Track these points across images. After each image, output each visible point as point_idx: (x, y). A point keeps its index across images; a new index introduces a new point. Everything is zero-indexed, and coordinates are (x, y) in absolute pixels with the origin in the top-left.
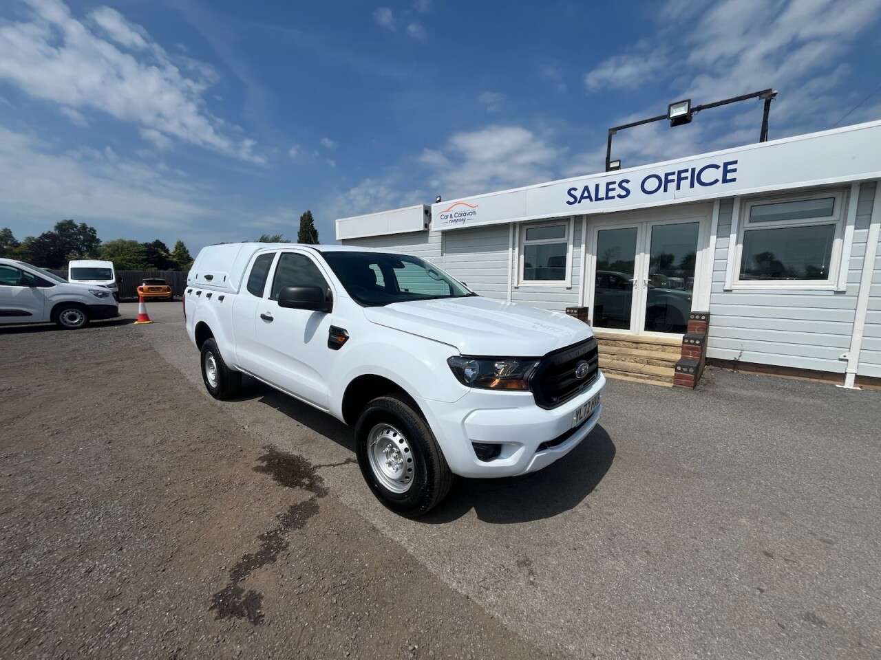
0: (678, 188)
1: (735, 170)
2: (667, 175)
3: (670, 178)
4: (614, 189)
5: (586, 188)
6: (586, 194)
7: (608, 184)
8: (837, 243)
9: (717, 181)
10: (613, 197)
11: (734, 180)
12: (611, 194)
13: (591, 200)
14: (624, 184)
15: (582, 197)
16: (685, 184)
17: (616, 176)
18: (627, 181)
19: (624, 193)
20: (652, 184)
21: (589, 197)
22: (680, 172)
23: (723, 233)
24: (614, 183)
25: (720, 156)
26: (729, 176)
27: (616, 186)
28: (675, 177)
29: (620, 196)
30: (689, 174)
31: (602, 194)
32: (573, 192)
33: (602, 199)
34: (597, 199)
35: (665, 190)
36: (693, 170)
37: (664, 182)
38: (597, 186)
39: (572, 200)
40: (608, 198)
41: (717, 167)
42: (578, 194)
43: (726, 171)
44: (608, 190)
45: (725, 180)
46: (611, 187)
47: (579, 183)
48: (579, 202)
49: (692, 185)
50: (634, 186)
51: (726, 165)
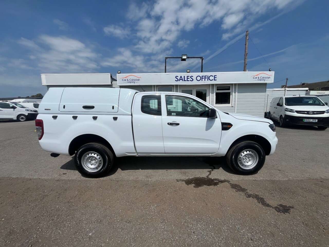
0: (205, 80)
1: (216, 78)
2: (202, 76)
3: (203, 77)
4: (189, 78)
5: (181, 77)
6: (181, 79)
7: (187, 76)
8: (231, 96)
9: (213, 80)
10: (189, 81)
11: (216, 80)
12: (188, 79)
13: (183, 81)
14: (192, 77)
15: (180, 79)
16: (206, 79)
17: (190, 74)
18: (193, 77)
19: (192, 80)
20: (199, 78)
21: (182, 79)
22: (205, 76)
23: (213, 93)
24: (189, 76)
25: (213, 74)
26: (215, 79)
27: (189, 77)
28: (204, 77)
29: (191, 80)
30: (207, 77)
31: (186, 79)
32: (177, 77)
33: (186, 81)
34: (184, 80)
35: (202, 80)
36: (208, 76)
37: (202, 78)
38: (184, 77)
39: (177, 80)
40: (187, 80)
41: (213, 76)
42: (179, 78)
43: (215, 78)
44: (187, 78)
45: (214, 80)
46: (188, 77)
47: (179, 75)
48: (179, 81)
49: (208, 80)
50: (194, 78)
51: (215, 76)
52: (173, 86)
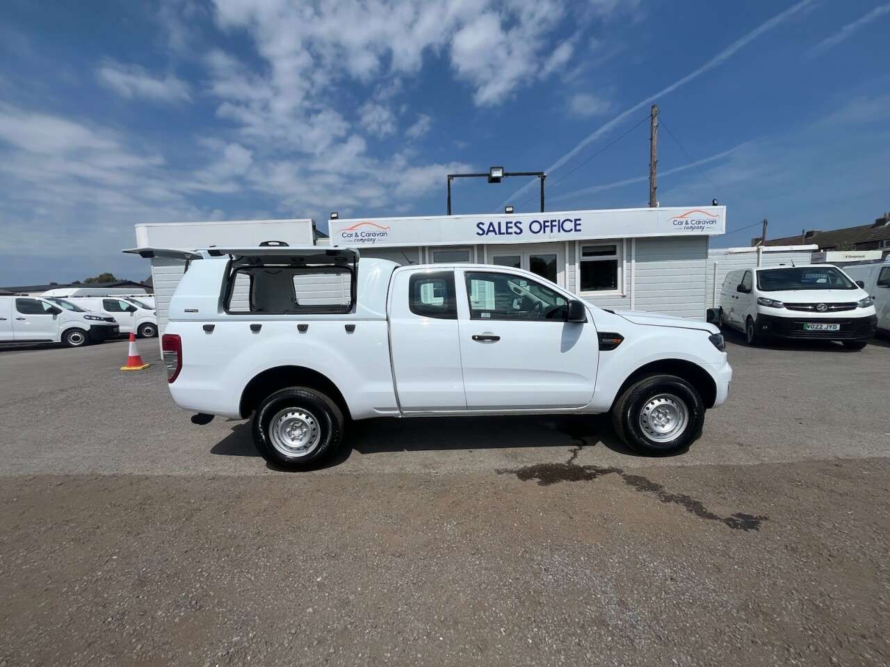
0: (552, 231)
1: (580, 224)
2: (545, 222)
3: (547, 224)
4: (511, 227)
5: (491, 224)
6: (491, 229)
7: (507, 223)
8: (619, 269)
9: (572, 230)
10: (511, 233)
11: (580, 230)
12: (510, 230)
13: (496, 234)
14: (518, 225)
15: (489, 231)
16: (556, 229)
17: (514, 217)
18: (520, 223)
19: (518, 231)
20: (536, 227)
21: (494, 231)
22: (552, 221)
23: (572, 263)
24: (511, 223)
25: (572, 215)
26: (578, 228)
27: (513, 225)
28: (549, 224)
29: (515, 233)
30: (556, 223)
31: (504, 230)
32: (481, 226)
33: (504, 233)
34: (500, 233)
35: (544, 232)
36: (559, 221)
37: (543, 227)
38: (499, 223)
39: (481, 232)
40: (507, 233)
41: (572, 221)
42: (485, 228)
43: (576, 225)
44: (507, 228)
45: (576, 230)
46: (509, 225)
47: (487, 218)
48: (487, 234)
49: (559, 231)
50: (525, 226)
51: (576, 220)
52: (471, 247)
